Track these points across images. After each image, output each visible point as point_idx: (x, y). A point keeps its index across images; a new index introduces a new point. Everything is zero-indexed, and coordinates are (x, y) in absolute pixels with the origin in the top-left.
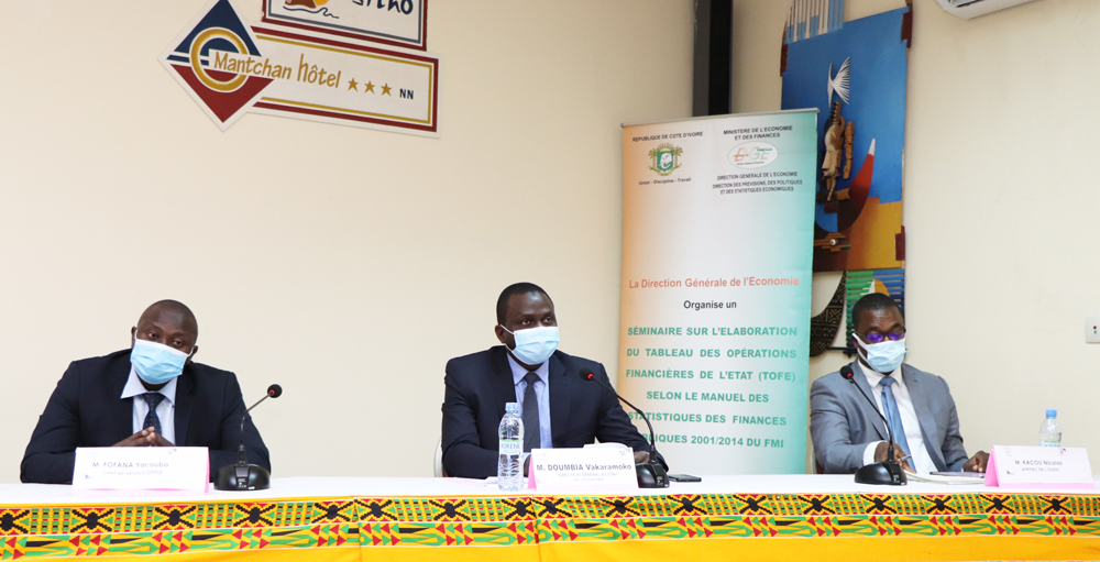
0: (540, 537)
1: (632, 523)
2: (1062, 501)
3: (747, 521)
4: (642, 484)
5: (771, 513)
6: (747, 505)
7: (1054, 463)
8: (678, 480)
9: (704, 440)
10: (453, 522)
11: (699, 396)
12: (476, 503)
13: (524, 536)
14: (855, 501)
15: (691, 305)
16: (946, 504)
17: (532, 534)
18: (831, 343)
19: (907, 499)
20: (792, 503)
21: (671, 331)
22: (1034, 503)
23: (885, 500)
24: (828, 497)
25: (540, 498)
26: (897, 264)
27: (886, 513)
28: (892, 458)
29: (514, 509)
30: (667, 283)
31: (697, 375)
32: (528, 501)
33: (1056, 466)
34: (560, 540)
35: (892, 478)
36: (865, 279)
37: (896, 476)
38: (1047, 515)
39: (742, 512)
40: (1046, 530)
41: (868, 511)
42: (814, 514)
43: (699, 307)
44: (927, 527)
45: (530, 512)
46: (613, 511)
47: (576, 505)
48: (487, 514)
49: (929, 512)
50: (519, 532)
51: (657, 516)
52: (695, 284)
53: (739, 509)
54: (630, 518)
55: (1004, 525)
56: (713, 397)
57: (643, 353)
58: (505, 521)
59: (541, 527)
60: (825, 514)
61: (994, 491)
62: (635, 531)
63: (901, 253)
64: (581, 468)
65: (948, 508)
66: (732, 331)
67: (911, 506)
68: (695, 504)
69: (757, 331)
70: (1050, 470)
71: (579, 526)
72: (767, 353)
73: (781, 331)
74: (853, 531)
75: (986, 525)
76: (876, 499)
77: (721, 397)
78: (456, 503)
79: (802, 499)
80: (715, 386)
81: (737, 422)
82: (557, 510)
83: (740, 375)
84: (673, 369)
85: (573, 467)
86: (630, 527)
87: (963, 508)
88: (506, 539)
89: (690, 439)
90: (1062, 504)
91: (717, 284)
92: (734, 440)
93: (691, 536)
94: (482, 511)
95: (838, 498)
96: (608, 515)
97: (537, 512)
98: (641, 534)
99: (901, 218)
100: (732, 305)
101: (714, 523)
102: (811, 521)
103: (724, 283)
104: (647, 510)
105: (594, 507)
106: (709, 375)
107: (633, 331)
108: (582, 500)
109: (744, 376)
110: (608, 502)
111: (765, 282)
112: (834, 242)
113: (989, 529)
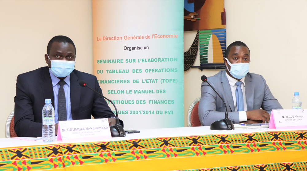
0: (65, 164)
1: (109, 155)
2: (304, 134)
3: (164, 150)
4: (113, 136)
5: (174, 146)
6: (163, 143)
7: (300, 117)
8: (129, 132)
9: (136, 112)
10: (21, 160)
11: (133, 92)
12: (32, 150)
13: (57, 164)
14: (212, 138)
15: (127, 48)
16: (253, 138)
17: (61, 163)
18: (193, 64)
19: (235, 136)
20: (184, 141)
21: (118, 61)
22: (292, 135)
23: (226, 137)
24: (200, 137)
25: (64, 145)
26: (222, 26)
27: (227, 143)
28: (227, 117)
29: (52, 151)
30: (115, 38)
31: (131, 81)
32: (58, 147)
33: (300, 118)
34: (75, 165)
35: (228, 127)
36: (207, 34)
37: (229, 126)
38: (298, 141)
39: (161, 146)
40: (298, 148)
41: (218, 143)
42: (194, 145)
43: (131, 49)
44: (245, 149)
45: (60, 152)
46: (100, 149)
47: (82, 148)
48: (38, 155)
49: (246, 142)
50: (54, 162)
51: (121, 150)
52: (129, 38)
53: (159, 145)
54: (108, 152)
55: (279, 146)
56: (140, 92)
57: (105, 72)
58: (47, 158)
59: (65, 159)
60: (199, 145)
61: (273, 130)
62: (111, 158)
63: (224, 22)
64: (83, 129)
65: (254, 139)
66: (147, 60)
67: (237, 140)
68: (139, 144)
69: (159, 60)
70: (298, 120)
71: (84, 158)
72: (164, 70)
73: (170, 60)
74: (212, 152)
75: (271, 147)
76: (222, 137)
77: (143, 92)
78: (22, 150)
79: (188, 139)
80: (140, 86)
81: (151, 103)
82: (73, 150)
83: (152, 81)
84: (120, 79)
85: (79, 129)
86: (109, 157)
87: (261, 139)
88: (48, 166)
89: (129, 112)
90: (304, 135)
91: (139, 38)
92: (150, 111)
93: (138, 159)
94: (35, 153)
95: (204, 137)
96: (98, 151)
97: (63, 152)
98: (114, 160)
99: (223, 5)
100: (147, 48)
101: (148, 152)
102: (193, 149)
103: (142, 38)
104: (116, 148)
105: (91, 148)
106: (137, 81)
107: (99, 62)
108: (85, 145)
109: (153, 81)
110: (97, 145)
111: (162, 36)
112: (193, 17)
113: (272, 148)
